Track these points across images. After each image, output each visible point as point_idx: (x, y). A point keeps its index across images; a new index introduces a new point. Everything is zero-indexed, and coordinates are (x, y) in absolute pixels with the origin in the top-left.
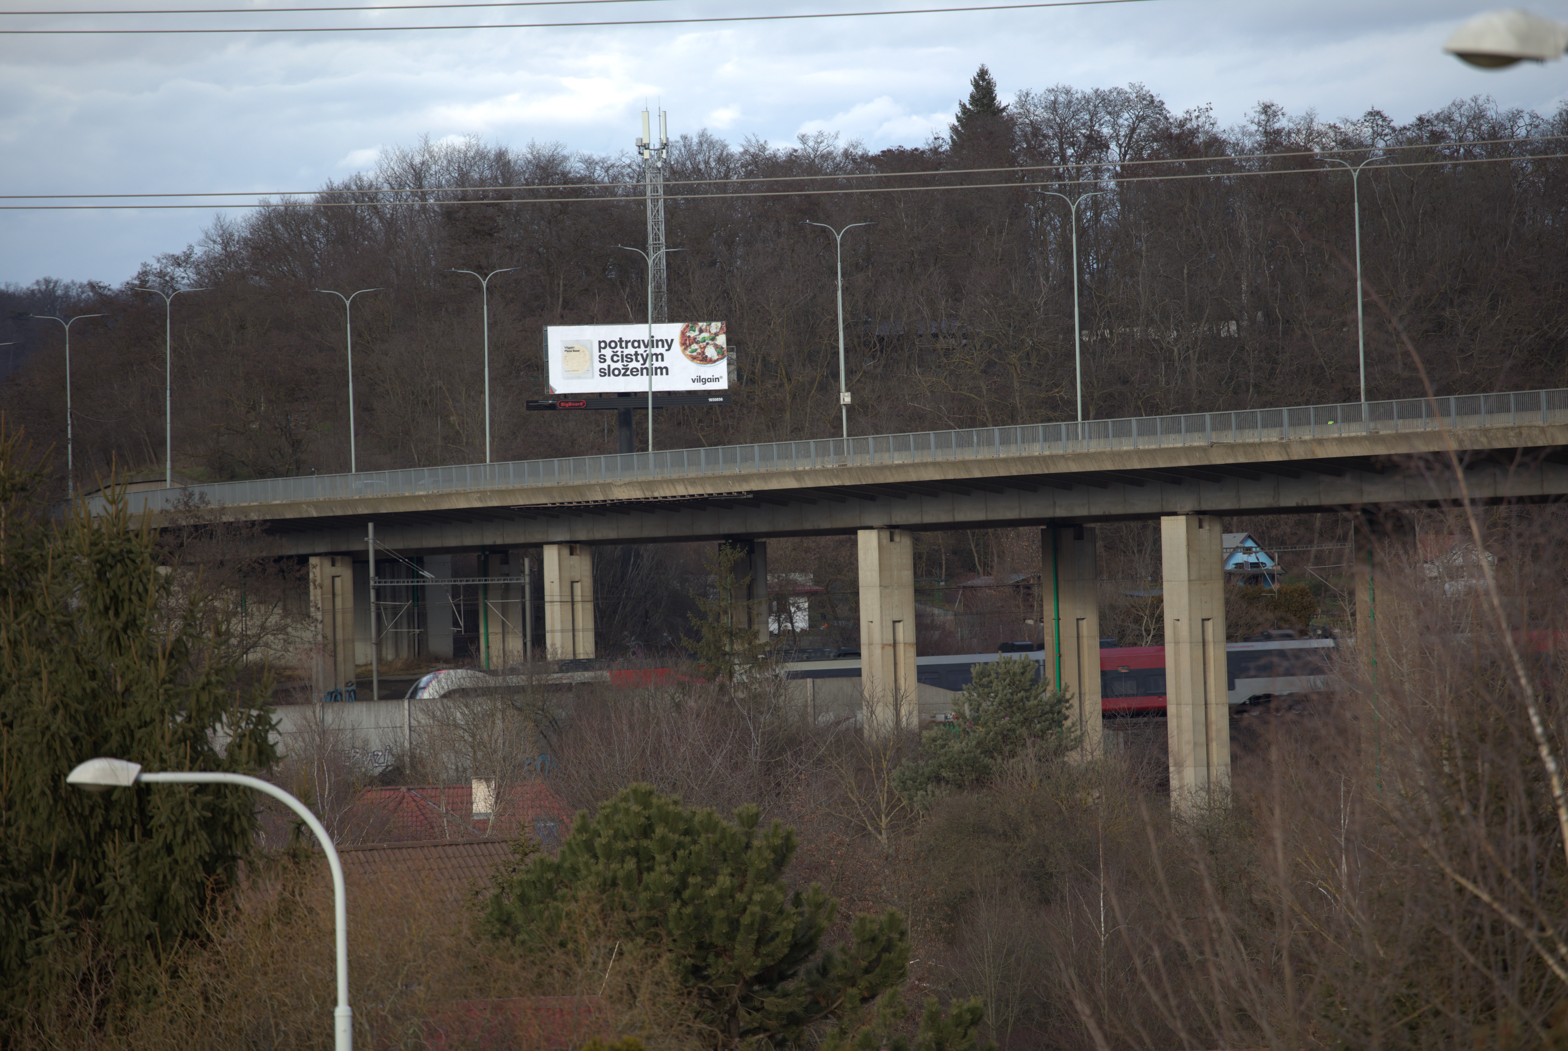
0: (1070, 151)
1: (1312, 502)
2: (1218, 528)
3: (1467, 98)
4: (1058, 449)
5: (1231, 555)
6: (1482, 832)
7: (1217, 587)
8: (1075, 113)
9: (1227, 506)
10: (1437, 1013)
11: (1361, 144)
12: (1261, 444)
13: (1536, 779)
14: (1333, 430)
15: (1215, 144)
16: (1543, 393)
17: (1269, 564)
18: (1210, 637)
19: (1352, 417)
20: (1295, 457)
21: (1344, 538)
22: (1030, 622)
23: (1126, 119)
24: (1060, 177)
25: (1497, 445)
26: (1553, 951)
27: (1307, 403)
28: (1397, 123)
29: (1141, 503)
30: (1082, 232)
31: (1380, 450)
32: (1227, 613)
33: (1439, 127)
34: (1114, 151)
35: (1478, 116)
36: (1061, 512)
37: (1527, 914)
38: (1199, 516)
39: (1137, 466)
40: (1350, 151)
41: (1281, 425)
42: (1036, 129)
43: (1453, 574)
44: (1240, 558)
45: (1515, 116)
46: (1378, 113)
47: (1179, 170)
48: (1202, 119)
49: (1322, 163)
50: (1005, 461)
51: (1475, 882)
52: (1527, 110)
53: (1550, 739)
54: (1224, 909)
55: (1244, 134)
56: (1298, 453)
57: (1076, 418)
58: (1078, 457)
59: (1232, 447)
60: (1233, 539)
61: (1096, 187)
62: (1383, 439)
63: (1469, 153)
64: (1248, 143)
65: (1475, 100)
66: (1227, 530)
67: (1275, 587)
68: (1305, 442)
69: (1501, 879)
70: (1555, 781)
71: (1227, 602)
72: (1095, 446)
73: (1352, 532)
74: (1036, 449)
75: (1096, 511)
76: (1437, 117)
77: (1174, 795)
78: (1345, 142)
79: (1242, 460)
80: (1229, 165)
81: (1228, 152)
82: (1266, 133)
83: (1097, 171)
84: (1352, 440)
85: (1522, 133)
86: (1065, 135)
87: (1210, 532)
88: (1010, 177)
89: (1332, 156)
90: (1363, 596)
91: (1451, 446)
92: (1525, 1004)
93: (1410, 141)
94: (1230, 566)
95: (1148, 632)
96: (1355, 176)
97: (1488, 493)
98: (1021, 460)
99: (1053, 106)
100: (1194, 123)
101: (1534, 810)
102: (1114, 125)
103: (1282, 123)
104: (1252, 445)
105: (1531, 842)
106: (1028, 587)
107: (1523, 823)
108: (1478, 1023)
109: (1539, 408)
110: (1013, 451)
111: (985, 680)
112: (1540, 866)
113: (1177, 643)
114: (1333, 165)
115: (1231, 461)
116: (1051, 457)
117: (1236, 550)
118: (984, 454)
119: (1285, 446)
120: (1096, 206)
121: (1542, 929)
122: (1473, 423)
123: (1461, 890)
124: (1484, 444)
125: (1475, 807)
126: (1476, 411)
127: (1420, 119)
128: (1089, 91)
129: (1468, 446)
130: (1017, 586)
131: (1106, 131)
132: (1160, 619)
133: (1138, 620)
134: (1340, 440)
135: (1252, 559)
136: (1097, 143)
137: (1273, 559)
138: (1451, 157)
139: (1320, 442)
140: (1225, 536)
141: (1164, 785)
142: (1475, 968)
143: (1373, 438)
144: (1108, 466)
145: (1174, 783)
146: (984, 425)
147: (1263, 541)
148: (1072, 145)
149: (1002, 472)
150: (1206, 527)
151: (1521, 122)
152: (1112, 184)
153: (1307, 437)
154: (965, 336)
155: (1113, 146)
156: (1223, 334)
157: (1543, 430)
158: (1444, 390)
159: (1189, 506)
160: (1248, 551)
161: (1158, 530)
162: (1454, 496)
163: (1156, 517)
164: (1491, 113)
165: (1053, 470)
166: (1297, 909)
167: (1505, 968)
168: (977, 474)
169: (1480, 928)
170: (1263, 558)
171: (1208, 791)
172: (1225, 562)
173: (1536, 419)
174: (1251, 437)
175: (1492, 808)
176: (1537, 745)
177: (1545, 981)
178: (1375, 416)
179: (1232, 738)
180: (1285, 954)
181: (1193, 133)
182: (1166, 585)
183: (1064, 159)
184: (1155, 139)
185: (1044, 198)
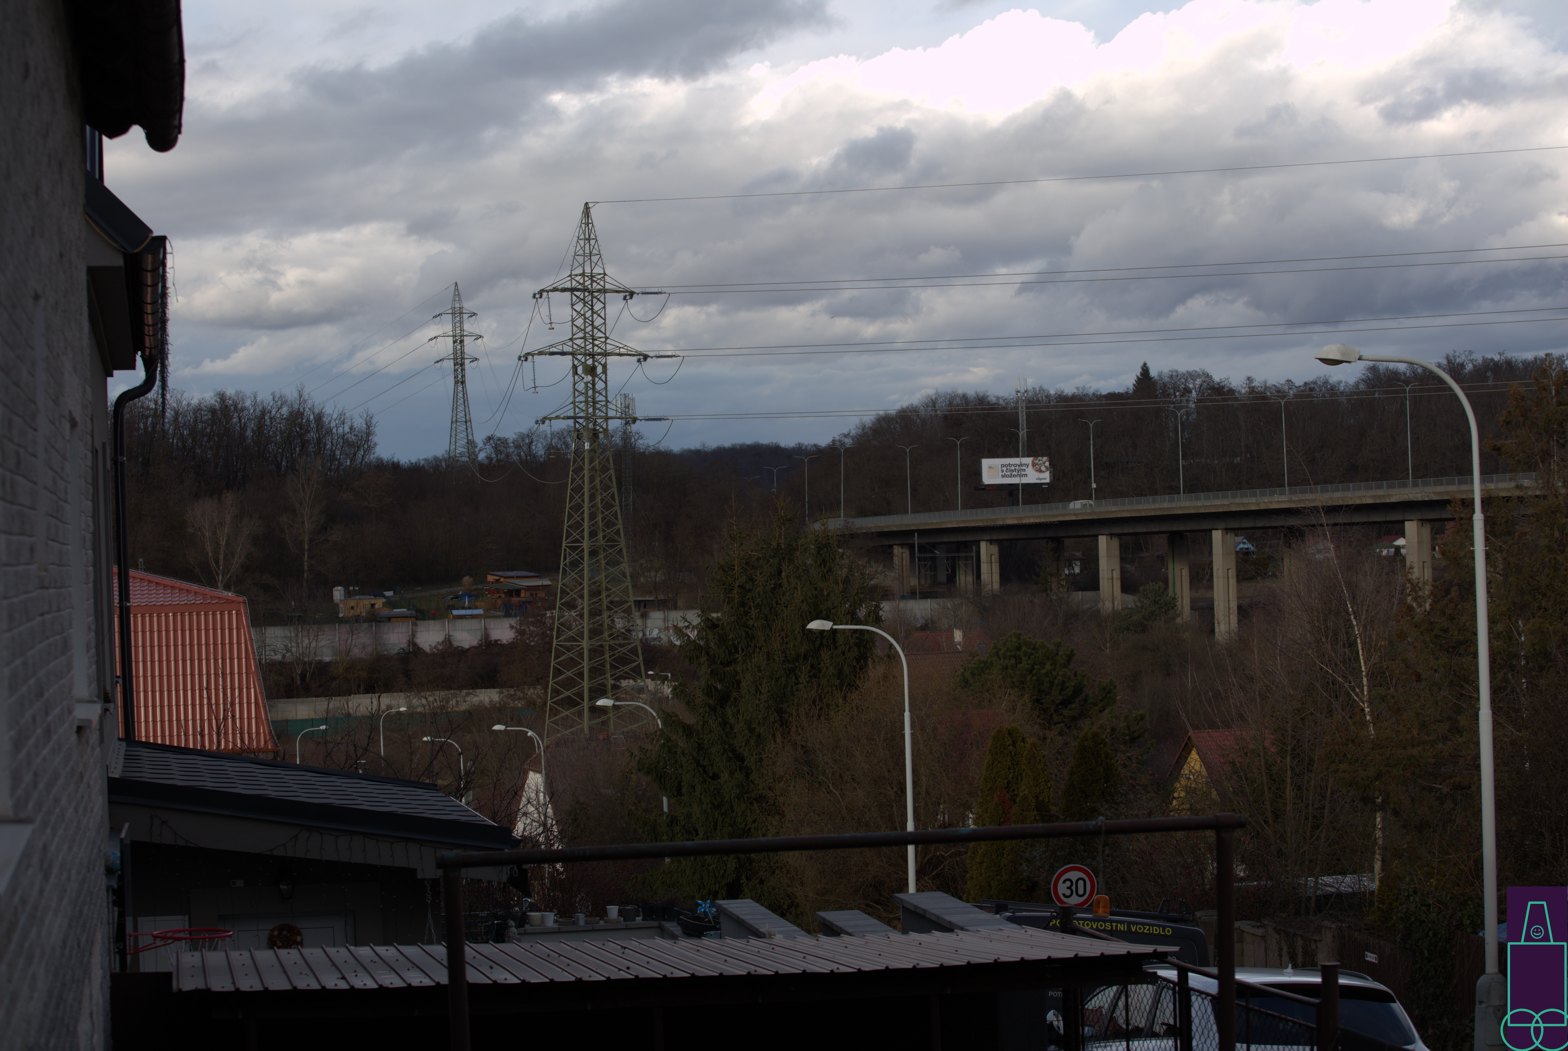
0: (1178, 394)
1: (1268, 525)
2: (1233, 535)
3: (1322, 375)
4: (1174, 505)
5: (1238, 545)
6: (1329, 647)
7: (1233, 557)
8: (1179, 379)
9: (1237, 526)
10: (1312, 714)
11: (1284, 392)
12: (1249, 503)
13: (1349, 628)
14: (1276, 498)
15: (1231, 391)
16: (1351, 484)
17: (1252, 548)
18: (1230, 576)
19: (1282, 493)
20: (1262, 508)
21: (1280, 539)
22: (1163, 570)
23: (1198, 382)
24: (1174, 403)
25: (1335, 504)
26: (1354, 691)
27: (1266, 488)
28: (1297, 385)
29: (1205, 526)
30: (1182, 424)
31: (1293, 506)
32: (1237, 566)
33: (1312, 386)
34: (1194, 393)
35: (1326, 382)
36: (1175, 528)
37: (1345, 677)
38: (1227, 530)
39: (1203, 511)
40: (1280, 394)
41: (1256, 496)
42: (1165, 385)
43: (1319, 551)
44: (1241, 546)
45: (1340, 382)
46: (1290, 381)
47: (1218, 401)
48: (1226, 382)
49: (1270, 399)
50: (1154, 509)
51: (1327, 666)
52: (1344, 380)
53: (1354, 613)
54: (1235, 677)
55: (1242, 388)
56: (1263, 507)
57: (1180, 493)
58: (1181, 508)
59: (1238, 504)
60: (1239, 539)
61: (1187, 407)
62: (1294, 502)
63: (1323, 396)
64: (1243, 391)
65: (1325, 376)
66: (1237, 535)
67: (1254, 557)
68: (1265, 502)
69: (1336, 664)
70: (1356, 628)
71: (1237, 562)
72: (1187, 504)
73: (1282, 536)
74: (1166, 505)
75: (1188, 528)
76: (1312, 382)
77: (1217, 635)
78: (1279, 391)
79: (1242, 509)
80: (1236, 399)
81: (1236, 394)
82: (1249, 388)
83: (1188, 401)
84: (1282, 502)
85: (1342, 389)
86: (1175, 388)
87: (1230, 537)
88: (1156, 403)
89: (1274, 396)
90: (1286, 561)
91: (1318, 504)
92: (1343, 710)
93: (1302, 391)
94: (1238, 549)
95: (1207, 573)
96: (1283, 403)
97: (1332, 522)
98: (1160, 509)
99: (1171, 377)
100: (1223, 384)
101: (1348, 639)
102: (1194, 384)
103: (1255, 384)
104: (1246, 503)
105: (1347, 650)
106: (1163, 557)
107: (1344, 644)
108: (1327, 717)
109: (1350, 490)
110: (1157, 506)
111: (1145, 593)
112: (1350, 660)
113: (1218, 578)
114: (1274, 399)
115: (1238, 509)
116: (1171, 508)
117: (1240, 543)
118: (1146, 507)
119: (1258, 504)
120: (1188, 414)
121: (1350, 683)
122: (1327, 495)
123: (1321, 669)
124: (1330, 503)
125: (1327, 638)
126: (1327, 491)
127: (1305, 383)
128: (1184, 371)
129: (1324, 504)
130: (1158, 557)
131: (1191, 386)
132: (1212, 569)
133: (1204, 569)
134: (1278, 502)
135: (1246, 546)
136: (1188, 391)
137: (1253, 546)
138: (1317, 397)
139: (1271, 502)
140: (1236, 538)
141: (1212, 631)
142: (1326, 698)
143: (1291, 501)
144: (1193, 511)
145: (1217, 630)
146: (1146, 496)
147: (1250, 539)
148: (1178, 391)
149: (1153, 514)
150: (1229, 534)
151: (1341, 385)
152: (1193, 406)
153: (1266, 501)
154: (1139, 463)
155: (1194, 391)
156: (1235, 462)
157: (1351, 498)
158: (1316, 484)
159: (1223, 526)
160: (1244, 543)
161: (1211, 536)
162: (1320, 523)
163: (1210, 530)
164: (1331, 381)
165: (1172, 513)
166: (1262, 677)
167: (1337, 697)
168: (1143, 514)
169: (1328, 683)
170: (1250, 546)
171: (1229, 634)
172: (1236, 547)
173: (1349, 494)
174: (1245, 500)
175: (1333, 638)
176: (1350, 615)
177: (1351, 702)
178: (1290, 493)
179: (1239, 613)
180: (1257, 693)
181: (1223, 387)
182: (1214, 557)
183: (1175, 396)
184: (1209, 389)
185: (1168, 411)
